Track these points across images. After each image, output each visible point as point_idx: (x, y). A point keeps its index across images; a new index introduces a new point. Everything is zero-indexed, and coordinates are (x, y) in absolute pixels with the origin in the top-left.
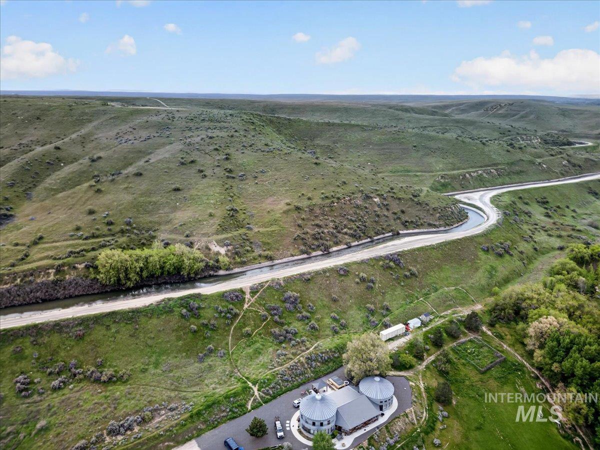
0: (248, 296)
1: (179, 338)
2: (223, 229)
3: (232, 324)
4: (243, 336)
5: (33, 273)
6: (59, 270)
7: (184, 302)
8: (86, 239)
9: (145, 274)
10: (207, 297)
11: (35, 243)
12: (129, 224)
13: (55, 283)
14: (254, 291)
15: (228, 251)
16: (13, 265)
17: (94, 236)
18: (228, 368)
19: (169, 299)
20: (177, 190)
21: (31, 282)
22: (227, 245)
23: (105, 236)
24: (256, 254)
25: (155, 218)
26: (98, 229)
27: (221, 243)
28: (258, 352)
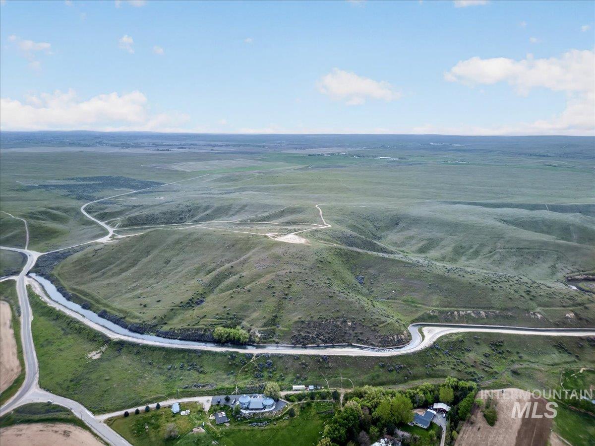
0: (254, 357)
1: (224, 365)
2: (265, 325)
3: (243, 365)
4: (244, 371)
5: (198, 329)
6: (205, 331)
7: (231, 354)
8: (218, 319)
9: (228, 339)
10: (240, 354)
11: (203, 318)
12: (234, 315)
13: (203, 335)
14: (257, 356)
15: (261, 336)
16: (194, 325)
17: (221, 319)
18: (234, 380)
19: (228, 351)
20: (260, 301)
21: (196, 333)
22: (262, 333)
23: (224, 319)
24: (273, 339)
25: (245, 314)
26: (223, 316)
27: (259, 332)
28: (246, 379)
